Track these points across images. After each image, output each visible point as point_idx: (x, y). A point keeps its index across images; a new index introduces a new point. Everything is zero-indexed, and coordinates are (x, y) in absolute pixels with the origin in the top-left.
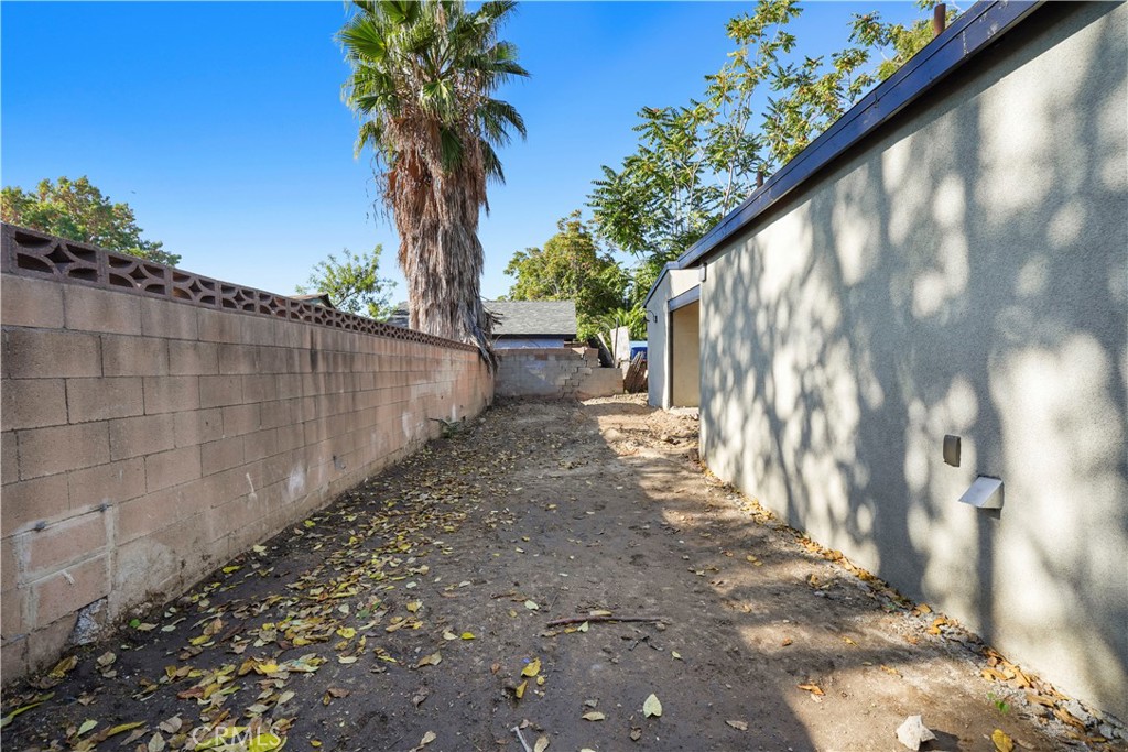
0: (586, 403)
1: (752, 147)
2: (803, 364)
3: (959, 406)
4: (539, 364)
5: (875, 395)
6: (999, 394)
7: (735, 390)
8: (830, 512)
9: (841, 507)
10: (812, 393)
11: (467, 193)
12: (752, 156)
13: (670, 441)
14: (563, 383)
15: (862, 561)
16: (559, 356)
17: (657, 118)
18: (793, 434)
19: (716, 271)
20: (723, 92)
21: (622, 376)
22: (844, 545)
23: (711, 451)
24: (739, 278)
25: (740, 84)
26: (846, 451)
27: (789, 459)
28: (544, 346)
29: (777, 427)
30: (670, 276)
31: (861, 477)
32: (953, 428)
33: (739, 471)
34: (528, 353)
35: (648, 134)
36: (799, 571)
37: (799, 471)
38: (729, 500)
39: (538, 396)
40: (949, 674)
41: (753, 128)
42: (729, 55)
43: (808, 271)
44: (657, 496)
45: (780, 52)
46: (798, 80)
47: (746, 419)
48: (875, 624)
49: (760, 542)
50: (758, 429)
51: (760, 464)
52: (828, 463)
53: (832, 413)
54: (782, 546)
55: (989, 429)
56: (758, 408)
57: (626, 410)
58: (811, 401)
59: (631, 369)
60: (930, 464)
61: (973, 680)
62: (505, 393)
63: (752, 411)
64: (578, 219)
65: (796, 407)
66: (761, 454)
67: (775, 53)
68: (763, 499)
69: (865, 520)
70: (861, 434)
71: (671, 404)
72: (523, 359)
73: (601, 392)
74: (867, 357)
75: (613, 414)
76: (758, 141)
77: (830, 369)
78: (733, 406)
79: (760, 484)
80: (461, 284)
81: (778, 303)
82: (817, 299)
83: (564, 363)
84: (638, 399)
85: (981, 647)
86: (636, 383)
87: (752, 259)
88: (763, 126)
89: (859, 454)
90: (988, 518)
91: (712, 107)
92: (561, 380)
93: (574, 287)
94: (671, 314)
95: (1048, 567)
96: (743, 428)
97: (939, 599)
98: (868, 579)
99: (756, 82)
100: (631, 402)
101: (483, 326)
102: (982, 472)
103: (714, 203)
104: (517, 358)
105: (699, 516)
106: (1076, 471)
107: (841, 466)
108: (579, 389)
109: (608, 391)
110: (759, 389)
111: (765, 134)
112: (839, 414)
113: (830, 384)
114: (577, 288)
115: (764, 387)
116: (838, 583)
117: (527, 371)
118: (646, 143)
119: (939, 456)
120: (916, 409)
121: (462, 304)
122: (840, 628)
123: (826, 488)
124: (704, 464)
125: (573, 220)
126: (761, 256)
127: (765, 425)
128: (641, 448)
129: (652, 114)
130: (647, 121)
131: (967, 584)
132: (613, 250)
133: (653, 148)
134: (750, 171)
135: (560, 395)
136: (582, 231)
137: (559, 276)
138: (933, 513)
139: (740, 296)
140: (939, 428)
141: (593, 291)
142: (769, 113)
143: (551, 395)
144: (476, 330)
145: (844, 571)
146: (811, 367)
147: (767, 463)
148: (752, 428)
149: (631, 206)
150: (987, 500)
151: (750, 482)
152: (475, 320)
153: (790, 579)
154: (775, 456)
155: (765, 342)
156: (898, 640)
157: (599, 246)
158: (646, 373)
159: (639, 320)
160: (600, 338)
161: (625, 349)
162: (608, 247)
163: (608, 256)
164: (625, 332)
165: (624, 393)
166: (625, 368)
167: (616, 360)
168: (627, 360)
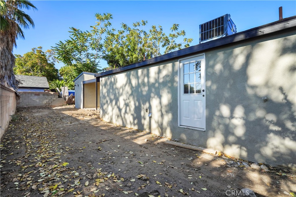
0: (54, 108)
1: (101, 46)
2: (125, 99)
3: (147, 105)
4: (36, 97)
5: (137, 104)
6: (151, 103)
7: (110, 104)
8: (130, 122)
9: (132, 121)
10: (127, 104)
11: (10, 39)
12: (101, 48)
13: (90, 115)
14: (46, 103)
15: (136, 128)
16: (44, 94)
17: (76, 31)
18: (123, 111)
19: (105, 80)
20: (96, 32)
21: (66, 100)
22: (133, 127)
23: (103, 116)
24: (111, 82)
25: (100, 31)
26: (133, 112)
27: (123, 115)
28: (38, 91)
29: (120, 110)
30: (84, 76)
31: (135, 115)
32: (147, 108)
33: (111, 119)
34: (31, 93)
35: (73, 34)
36: (128, 131)
37: (124, 117)
38: (111, 124)
39: (36, 107)
40: (148, 136)
41: (102, 42)
42: (96, 22)
43: (126, 84)
44: (96, 126)
45: (108, 26)
46: (112, 34)
47: (113, 109)
48: (139, 134)
49: (120, 129)
50: (116, 111)
51: (116, 117)
52: (130, 114)
53: (130, 107)
54: (124, 128)
55: (150, 107)
56: (116, 107)
57: (70, 109)
58: (127, 105)
59: (69, 98)
60: (144, 113)
61: (150, 136)
62: (21, 106)
63: (114, 107)
64: (41, 50)
65: (124, 106)
66: (117, 115)
67: (107, 26)
68: (117, 123)
69: (136, 122)
70: (135, 110)
71: (84, 107)
72: (30, 95)
73: (59, 105)
74: (136, 98)
75: (66, 111)
76: (103, 45)
77: (130, 100)
78: (110, 107)
79: (116, 121)
80: (6, 69)
81: (120, 88)
82: (128, 89)
83: (46, 97)
84: (72, 106)
85: (150, 133)
86: (70, 102)
87: (114, 79)
88: (104, 42)
89: (135, 112)
90: (150, 118)
91: (92, 34)
92: (45, 102)
93: (39, 71)
94: (84, 85)
95: (156, 122)
96: (112, 111)
97: (145, 130)
98: (137, 130)
99: (103, 33)
100: (70, 107)
101: (15, 84)
102: (150, 113)
103: (92, 57)
104: (27, 95)
105: (107, 127)
106: (158, 111)
107: (132, 115)
108: (52, 104)
109: (61, 105)
110: (116, 104)
111: (104, 44)
112: (131, 107)
113: (130, 102)
114: (41, 72)
115: (117, 103)
116: (133, 131)
117: (31, 99)
118: (72, 37)
119: (145, 111)
120: (142, 106)
121: (6, 76)
122: (136, 135)
123: (129, 118)
124: (102, 119)
125: (39, 49)
126: (117, 80)
127: (117, 110)
128: (84, 118)
129: (74, 30)
130: (72, 31)
131: (148, 127)
132: (54, 62)
133: (74, 39)
134: (101, 51)
135: (45, 106)
136: (42, 53)
137: (33, 67)
138: (145, 119)
139: (111, 86)
140: (145, 108)
141: (47, 73)
142: (105, 39)
143: (41, 106)
144: (13, 85)
145: (133, 130)
146: (126, 99)
147: (118, 116)
148: (114, 111)
149: (67, 53)
150: (150, 116)
151: (114, 121)
152: (12, 82)
153: (127, 132)
154: (119, 115)
155: (117, 95)
156: (142, 135)
157: (49, 59)
158: (74, 99)
159: (70, 85)
160: (57, 89)
161: (66, 92)
162: (53, 60)
163: (52, 63)
164: (66, 88)
165: (67, 105)
166: (67, 98)
167: (64, 96)
168: (67, 96)
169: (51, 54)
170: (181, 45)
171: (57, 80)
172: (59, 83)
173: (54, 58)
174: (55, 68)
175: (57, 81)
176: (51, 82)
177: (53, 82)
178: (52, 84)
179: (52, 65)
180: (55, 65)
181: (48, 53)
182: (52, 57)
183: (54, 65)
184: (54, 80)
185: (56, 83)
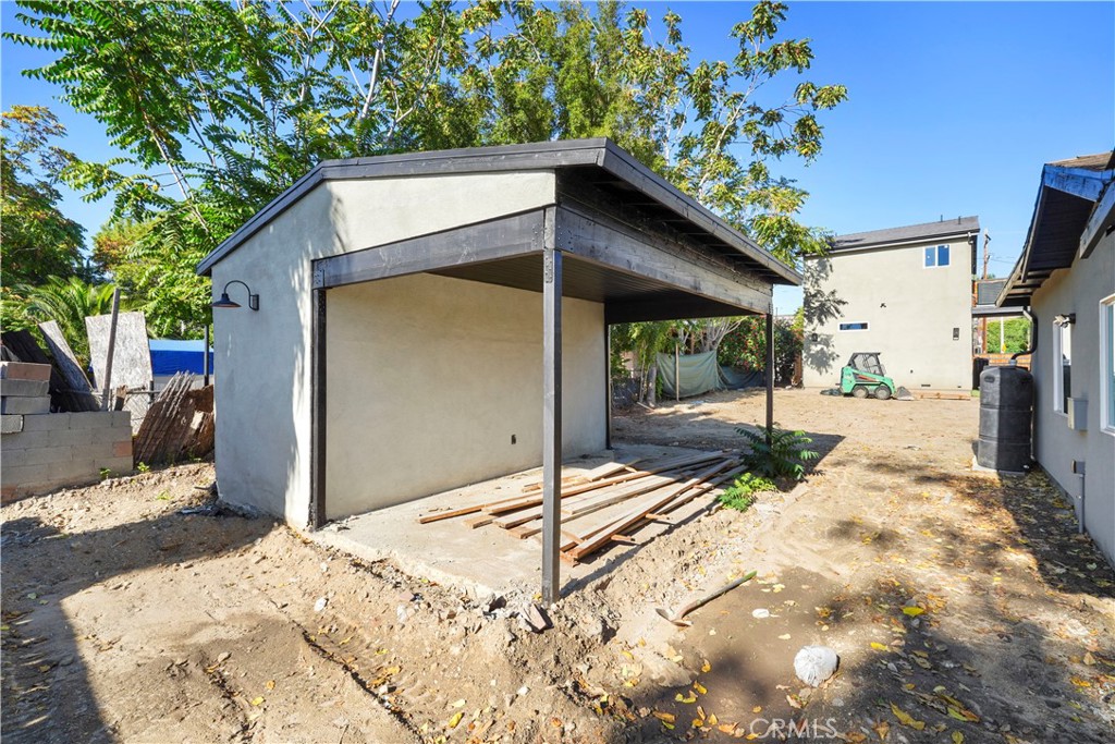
21: (129, 430)
30: (330, 195)
59: (155, 415)
71: (320, 518)
73: (62, 475)
86: (169, 440)
94: (321, 297)
132: (59, 180)
157: (26, 163)
158: (198, 417)
159: (168, 300)
160: (49, 332)
161: (133, 362)
162: (48, 172)
163: (45, 185)
164: (133, 324)
165: (135, 471)
166: (138, 409)
167: (107, 391)
168: (140, 391)
169: (38, 137)
170: (778, 115)
171: (73, 280)
172: (81, 296)
173: (53, 159)
174: (58, 212)
175: (74, 288)
176: (31, 288)
177: (47, 292)
178: (39, 302)
179: (39, 199)
180: (59, 197)
181: (15, 125)
182: (44, 149)
183: (58, 201)
184: (48, 282)
185: (65, 299)
